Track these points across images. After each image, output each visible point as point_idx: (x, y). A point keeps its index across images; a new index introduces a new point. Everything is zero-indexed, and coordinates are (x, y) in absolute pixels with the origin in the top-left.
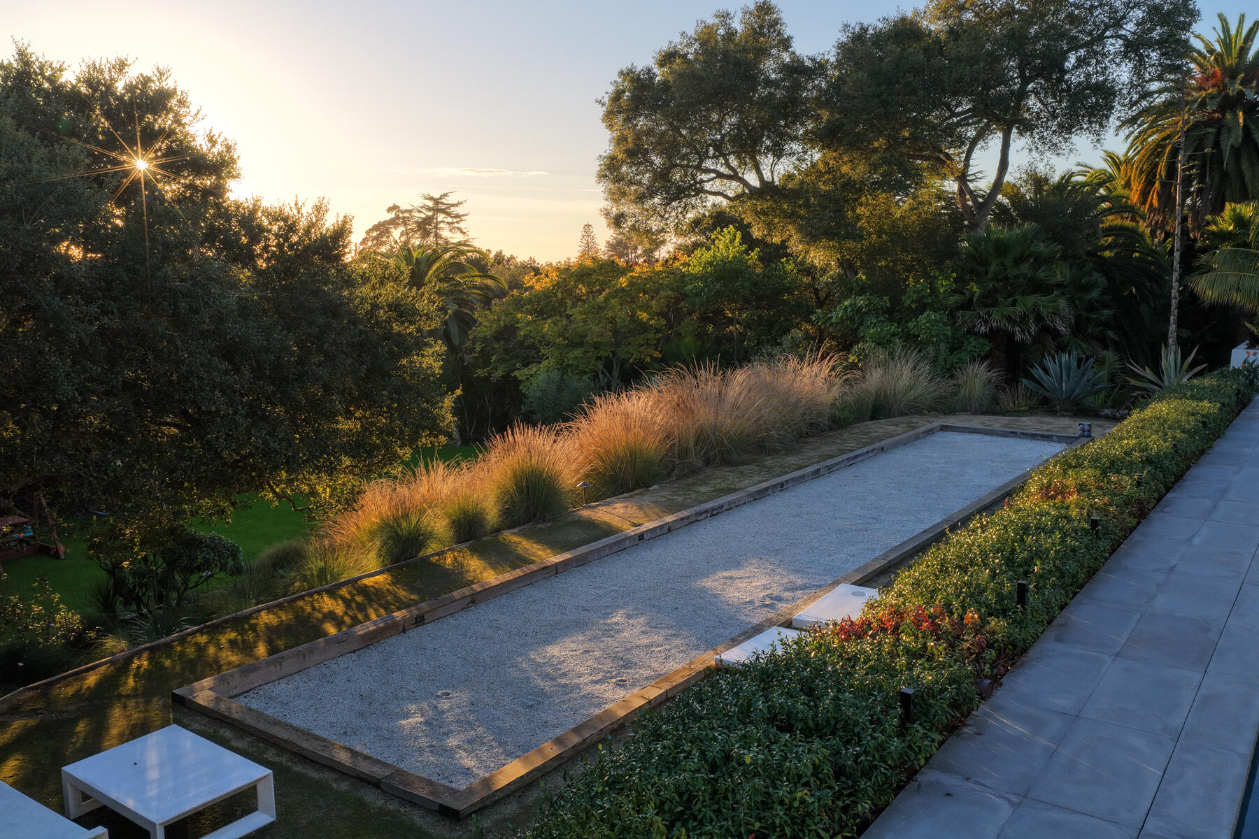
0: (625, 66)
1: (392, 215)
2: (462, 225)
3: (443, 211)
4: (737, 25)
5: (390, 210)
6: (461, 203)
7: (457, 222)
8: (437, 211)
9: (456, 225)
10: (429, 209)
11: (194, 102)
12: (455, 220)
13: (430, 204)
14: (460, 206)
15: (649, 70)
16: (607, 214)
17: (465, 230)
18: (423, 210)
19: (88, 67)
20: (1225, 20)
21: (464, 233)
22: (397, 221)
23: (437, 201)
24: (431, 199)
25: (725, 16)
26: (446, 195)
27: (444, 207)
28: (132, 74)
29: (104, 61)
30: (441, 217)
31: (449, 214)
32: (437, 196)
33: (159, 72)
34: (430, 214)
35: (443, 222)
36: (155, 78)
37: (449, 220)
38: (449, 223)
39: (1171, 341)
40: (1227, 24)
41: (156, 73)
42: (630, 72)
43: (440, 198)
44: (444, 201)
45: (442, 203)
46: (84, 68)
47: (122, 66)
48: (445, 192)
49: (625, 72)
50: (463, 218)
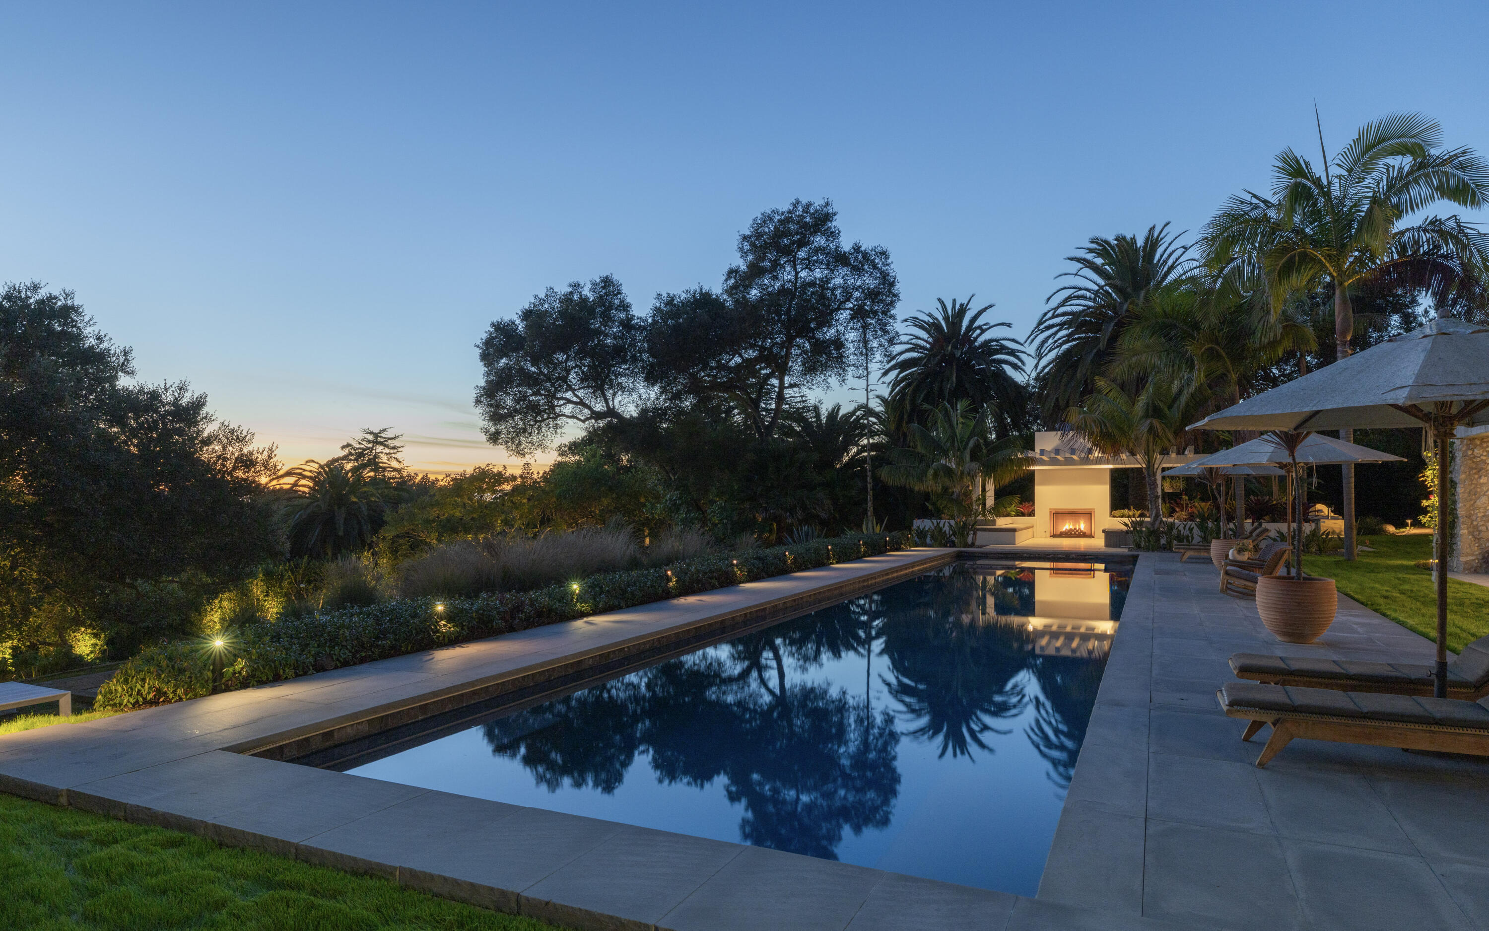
0: (496, 319)
1: (347, 451)
2: (398, 455)
3: (381, 443)
4: (586, 292)
5: (343, 447)
6: (398, 437)
7: (394, 453)
8: (376, 443)
9: (393, 455)
10: (369, 442)
11: (88, 313)
12: (392, 451)
13: (371, 437)
14: (397, 439)
15: (513, 323)
16: (486, 431)
17: (401, 460)
18: (364, 443)
19: (10, 288)
20: (943, 302)
21: (400, 462)
22: (350, 457)
23: (376, 435)
24: (371, 433)
25: (576, 286)
26: (385, 430)
27: (382, 440)
28: (42, 293)
29: (22, 285)
30: (379, 448)
31: (387, 446)
32: (376, 431)
33: (65, 293)
34: (370, 445)
35: (382, 453)
36: (61, 297)
37: (387, 451)
38: (387, 454)
39: (869, 513)
40: (945, 305)
41: (63, 294)
42: (499, 323)
43: (380, 433)
44: (382, 435)
45: (381, 437)
46: (6, 289)
47: (35, 288)
48: (384, 428)
49: (496, 323)
50: (399, 449)
